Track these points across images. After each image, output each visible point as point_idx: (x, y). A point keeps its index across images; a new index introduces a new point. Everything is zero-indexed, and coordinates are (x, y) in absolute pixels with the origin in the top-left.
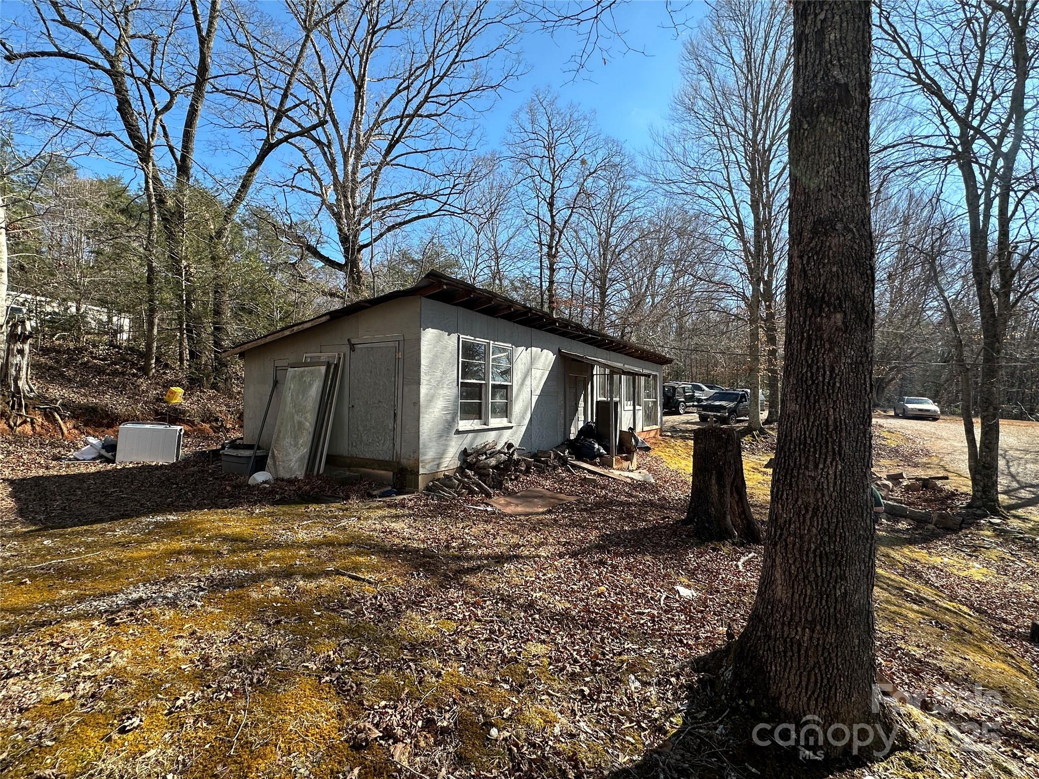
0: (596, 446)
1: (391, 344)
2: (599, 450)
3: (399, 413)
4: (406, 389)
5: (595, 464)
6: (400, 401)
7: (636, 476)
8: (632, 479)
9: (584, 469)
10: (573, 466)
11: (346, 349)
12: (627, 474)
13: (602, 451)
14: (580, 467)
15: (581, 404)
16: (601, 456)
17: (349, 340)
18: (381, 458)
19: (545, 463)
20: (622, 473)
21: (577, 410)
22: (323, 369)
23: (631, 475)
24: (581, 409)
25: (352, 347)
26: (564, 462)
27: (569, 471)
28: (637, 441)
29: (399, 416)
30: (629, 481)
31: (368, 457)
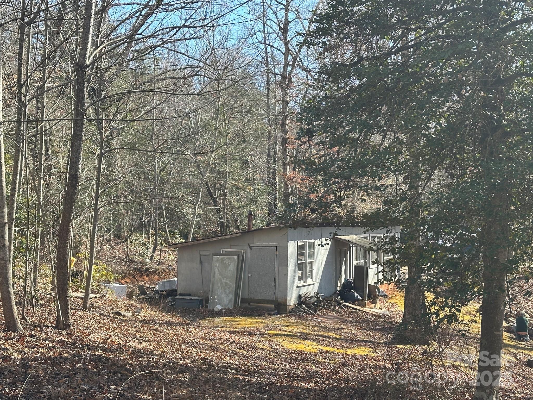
0: (356, 294)
1: (273, 248)
2: (357, 296)
3: (277, 278)
4: (280, 268)
5: (355, 305)
6: (277, 273)
7: (379, 311)
8: (377, 313)
9: (350, 307)
10: (344, 306)
11: (247, 248)
12: (374, 310)
13: (359, 297)
14: (348, 306)
15: (344, 267)
16: (358, 300)
17: (248, 244)
18: (267, 299)
19: (330, 303)
20: (371, 309)
21: (341, 271)
22: (236, 258)
23: (376, 311)
24: (343, 271)
25: (250, 247)
26: (339, 303)
27: (342, 308)
28: (379, 291)
29: (277, 280)
30: (375, 314)
31: (260, 298)
